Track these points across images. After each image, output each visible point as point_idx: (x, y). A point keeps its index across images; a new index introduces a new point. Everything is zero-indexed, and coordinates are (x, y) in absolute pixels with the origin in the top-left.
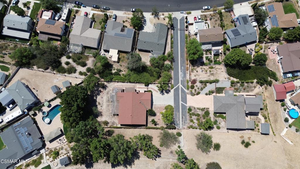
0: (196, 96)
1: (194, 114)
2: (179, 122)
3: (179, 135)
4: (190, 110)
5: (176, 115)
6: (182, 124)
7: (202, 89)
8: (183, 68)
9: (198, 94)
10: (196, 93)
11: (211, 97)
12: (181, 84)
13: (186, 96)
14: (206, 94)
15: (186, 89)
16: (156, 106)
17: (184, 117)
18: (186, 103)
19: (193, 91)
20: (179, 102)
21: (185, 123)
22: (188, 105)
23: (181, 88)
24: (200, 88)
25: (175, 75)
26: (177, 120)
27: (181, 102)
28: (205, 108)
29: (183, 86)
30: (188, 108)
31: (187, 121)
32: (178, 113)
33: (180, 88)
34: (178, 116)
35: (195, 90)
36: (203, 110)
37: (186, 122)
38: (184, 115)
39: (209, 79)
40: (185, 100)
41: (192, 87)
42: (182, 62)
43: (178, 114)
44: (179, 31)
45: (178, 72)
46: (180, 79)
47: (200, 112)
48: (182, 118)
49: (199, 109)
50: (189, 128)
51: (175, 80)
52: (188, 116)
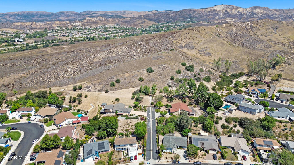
1: (143, 110)
3: (152, 104)
4: (145, 111)
7: (137, 116)
8: (149, 128)
9: (139, 115)
12: (150, 120)
14: (134, 115)
17: (149, 109)
18: (147, 113)
19: (142, 116)
25: (155, 124)
27: (151, 114)
29: (149, 120)
33: (151, 119)
39: (131, 120)
40: (148, 115)
42: (150, 130)
43: (153, 110)
44: (152, 148)
46: (151, 122)
47: (139, 110)
48: (150, 109)
49: (139, 111)
50: (146, 106)
51: (155, 122)
52: (147, 109)
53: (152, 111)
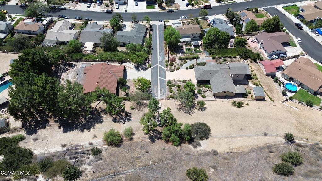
0: (176, 71)
2: (157, 94)
4: (169, 82)
5: (154, 88)
6: (161, 96)
7: (182, 65)
8: (161, 53)
9: (178, 69)
10: (175, 69)
11: (193, 71)
12: (160, 64)
13: (165, 72)
14: (187, 69)
15: (165, 67)
16: (130, 80)
17: (162, 89)
18: (165, 78)
19: (173, 67)
20: (157, 78)
21: (163, 94)
22: (167, 79)
23: (160, 67)
24: (180, 64)
25: (153, 58)
26: (155, 92)
27: (159, 78)
28: (186, 80)
29: (162, 65)
30: (167, 81)
31: (166, 92)
32: (156, 87)
33: (158, 67)
34: (155, 89)
35: (175, 67)
36: (184, 82)
37: (165, 94)
38: (162, 88)
40: (163, 75)
41: (172, 65)
42: (160, 50)
45: (157, 56)
46: (159, 61)
47: (181, 84)
48: (161, 90)
49: (180, 81)
50: (169, 98)
51: (153, 62)
52: (167, 88)
53: (157, 85)
